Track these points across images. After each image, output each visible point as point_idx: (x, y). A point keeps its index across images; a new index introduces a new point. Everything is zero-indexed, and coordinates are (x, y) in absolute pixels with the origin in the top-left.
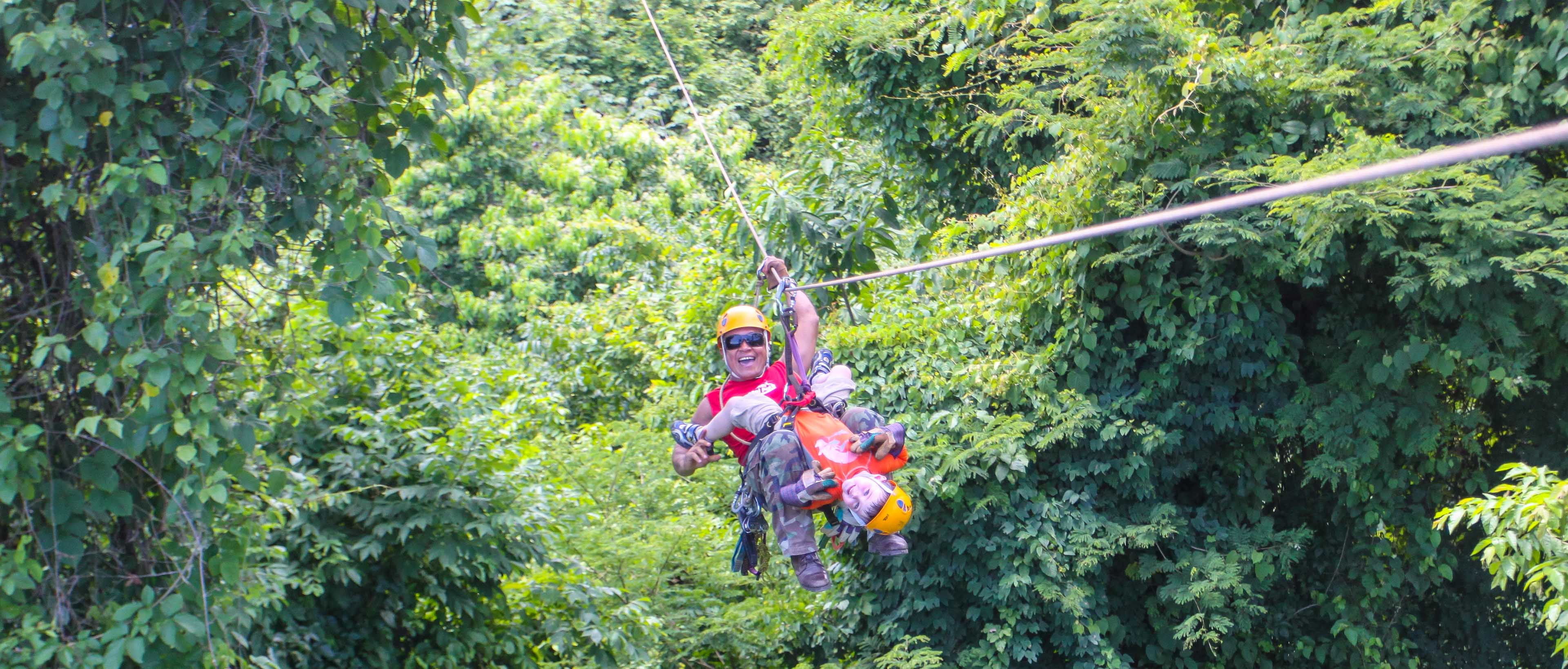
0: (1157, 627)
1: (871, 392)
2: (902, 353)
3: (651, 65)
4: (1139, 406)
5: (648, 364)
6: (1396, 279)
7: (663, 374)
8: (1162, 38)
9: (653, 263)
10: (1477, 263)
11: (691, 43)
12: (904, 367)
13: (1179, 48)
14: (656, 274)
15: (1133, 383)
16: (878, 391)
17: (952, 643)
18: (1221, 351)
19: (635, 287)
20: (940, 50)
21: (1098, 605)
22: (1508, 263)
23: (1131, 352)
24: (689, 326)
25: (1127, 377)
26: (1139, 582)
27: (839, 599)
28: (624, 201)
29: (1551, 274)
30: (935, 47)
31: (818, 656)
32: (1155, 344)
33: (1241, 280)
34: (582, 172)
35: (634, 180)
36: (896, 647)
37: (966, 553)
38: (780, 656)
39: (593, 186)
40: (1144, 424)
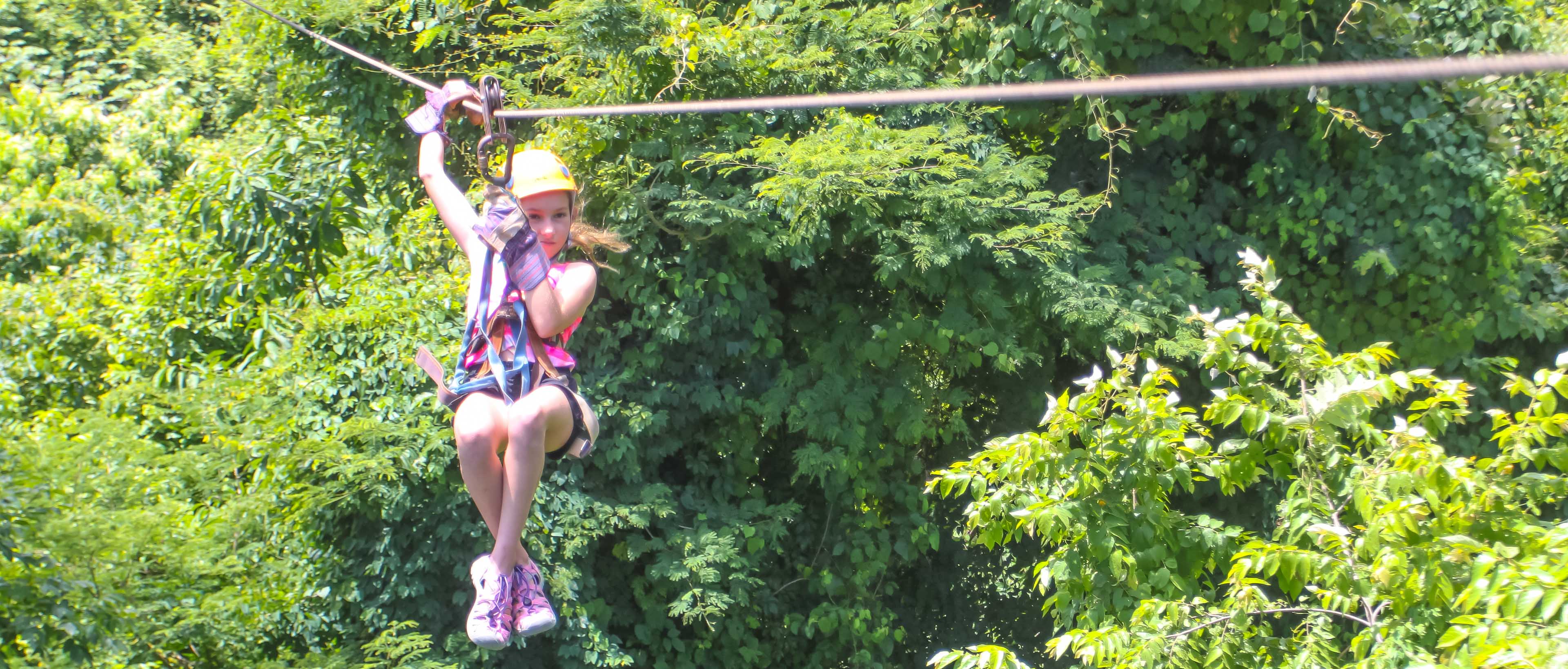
0: (645, 607)
1: (351, 376)
2: (381, 335)
3: (87, 39)
4: (625, 386)
5: (104, 348)
6: (879, 257)
7: (120, 358)
8: (644, 18)
9: (103, 244)
10: (957, 240)
11: (128, 17)
12: (384, 349)
13: (661, 27)
14: (106, 254)
15: (617, 363)
16: (358, 374)
17: (438, 627)
18: (706, 330)
19: (87, 270)
20: (410, 27)
21: (585, 587)
22: (988, 241)
23: (615, 331)
24: (148, 308)
25: (611, 357)
26: (626, 563)
27: (320, 586)
28: (67, 179)
29: (1029, 251)
30: (405, 25)
31: (299, 646)
32: (640, 324)
33: (725, 259)
34: (20, 149)
35: (76, 159)
36: (384, 633)
37: (450, 538)
38: (260, 646)
39: (33, 163)
40: (631, 405)
